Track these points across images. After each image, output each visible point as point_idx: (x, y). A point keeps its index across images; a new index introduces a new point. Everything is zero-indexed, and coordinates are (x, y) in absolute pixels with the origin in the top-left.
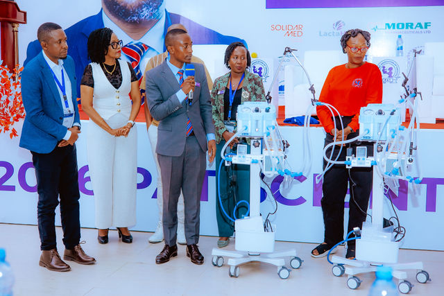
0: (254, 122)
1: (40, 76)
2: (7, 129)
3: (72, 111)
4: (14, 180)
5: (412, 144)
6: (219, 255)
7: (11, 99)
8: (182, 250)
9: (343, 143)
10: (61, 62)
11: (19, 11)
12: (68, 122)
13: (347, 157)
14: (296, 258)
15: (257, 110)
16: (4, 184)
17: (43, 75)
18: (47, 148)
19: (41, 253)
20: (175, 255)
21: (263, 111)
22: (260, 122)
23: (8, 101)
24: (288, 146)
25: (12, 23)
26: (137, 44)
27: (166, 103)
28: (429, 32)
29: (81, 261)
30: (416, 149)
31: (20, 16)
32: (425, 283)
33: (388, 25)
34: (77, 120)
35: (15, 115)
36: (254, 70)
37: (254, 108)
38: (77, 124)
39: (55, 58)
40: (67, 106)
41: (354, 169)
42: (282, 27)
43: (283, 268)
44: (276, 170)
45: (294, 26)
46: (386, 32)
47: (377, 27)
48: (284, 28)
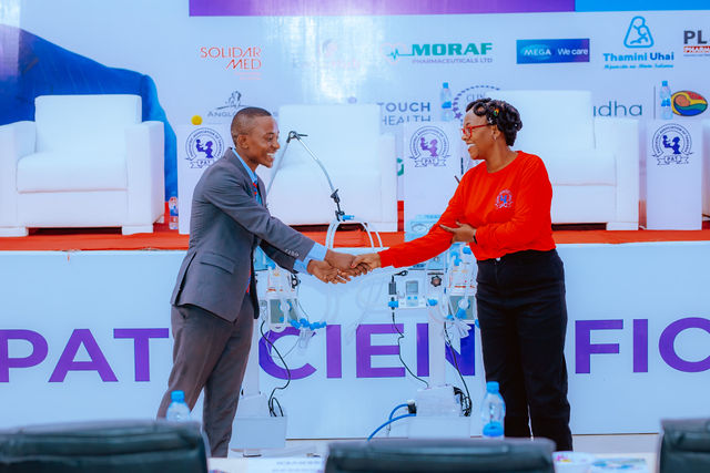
28: (490, 60)
33: (416, 47)
36: (198, 146)
42: (221, 53)
44: (288, 320)
45: (244, 50)
46: (414, 61)
47: (397, 52)
48: (226, 52)
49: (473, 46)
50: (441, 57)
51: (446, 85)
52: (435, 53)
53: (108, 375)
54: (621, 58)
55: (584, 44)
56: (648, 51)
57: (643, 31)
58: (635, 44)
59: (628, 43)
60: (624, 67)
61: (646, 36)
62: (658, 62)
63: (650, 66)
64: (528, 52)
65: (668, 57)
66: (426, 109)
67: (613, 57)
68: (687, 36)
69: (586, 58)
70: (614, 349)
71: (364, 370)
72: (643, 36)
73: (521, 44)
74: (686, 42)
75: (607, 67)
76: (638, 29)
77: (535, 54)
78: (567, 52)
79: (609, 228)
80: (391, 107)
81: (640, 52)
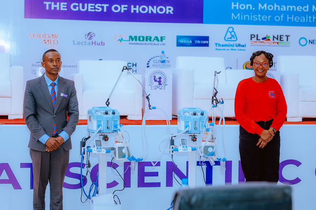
0: (106, 122)
15: (106, 113)
21: (110, 114)
22: (110, 122)
28: (164, 44)
33: (131, 37)
42: (39, 36)
45: (50, 35)
46: (130, 44)
47: (122, 39)
48: (41, 36)
49: (157, 37)
50: (142, 42)
52: (139, 40)
53: (17, 186)
54: (223, 46)
55: (207, 38)
56: (235, 43)
57: (233, 33)
58: (229, 39)
59: (226, 39)
60: (224, 50)
61: (234, 36)
62: (239, 48)
63: (235, 50)
64: (181, 41)
65: (243, 46)
66: (134, 66)
67: (219, 45)
68: (252, 36)
69: (207, 45)
71: (142, 184)
72: (233, 36)
73: (179, 38)
74: (251, 39)
75: (216, 49)
76: (231, 33)
77: (185, 42)
78: (199, 42)
81: (231, 43)
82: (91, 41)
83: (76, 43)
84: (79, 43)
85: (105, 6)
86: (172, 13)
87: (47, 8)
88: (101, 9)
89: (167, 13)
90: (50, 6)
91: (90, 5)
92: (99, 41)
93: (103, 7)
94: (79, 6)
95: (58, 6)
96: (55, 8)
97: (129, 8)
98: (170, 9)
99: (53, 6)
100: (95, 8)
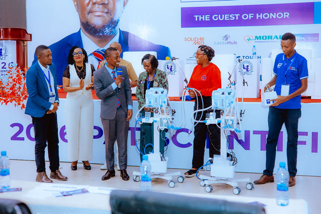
0: (155, 99)
1: (37, 74)
2: (19, 104)
3: (54, 94)
4: (23, 134)
5: (241, 111)
6: (137, 175)
7: (22, 86)
8: (118, 173)
9: (203, 110)
10: (48, 67)
11: (27, 34)
12: (52, 100)
13: (206, 119)
14: (181, 176)
15: (156, 93)
16: (18, 137)
17: (38, 74)
18: (40, 114)
19: (37, 174)
20: (114, 176)
21: (160, 93)
22: (158, 99)
23: (20, 88)
24: (175, 112)
25: (23, 41)
26: (102, 51)
27: (106, 89)
29: (59, 179)
30: (243, 114)
31: (28, 37)
32: (251, 189)
33: (256, 37)
34: (57, 99)
35: (24, 96)
36: (168, 67)
37: (154, 92)
38: (57, 101)
39: (45, 65)
40: (51, 91)
41: (211, 125)
42: (191, 39)
43: (171, 181)
44: (165, 126)
45: (199, 38)
46: (255, 42)
47: (250, 39)
48: (193, 40)
49: (276, 36)
51: (254, 46)
52: (263, 39)
55: (317, 35)
69: (317, 40)
70: (304, 143)
77: (299, 39)
78: (310, 38)
79: (312, 98)
80: (247, 57)
82: (227, 41)
83: (216, 43)
84: (218, 43)
85: (237, 15)
86: (288, 17)
87: (196, 20)
88: (234, 18)
89: (285, 17)
90: (198, 18)
91: (226, 15)
92: (232, 41)
93: (235, 17)
94: (218, 17)
95: (203, 18)
96: (202, 19)
97: (255, 16)
98: (286, 14)
99: (200, 18)
100: (230, 18)
